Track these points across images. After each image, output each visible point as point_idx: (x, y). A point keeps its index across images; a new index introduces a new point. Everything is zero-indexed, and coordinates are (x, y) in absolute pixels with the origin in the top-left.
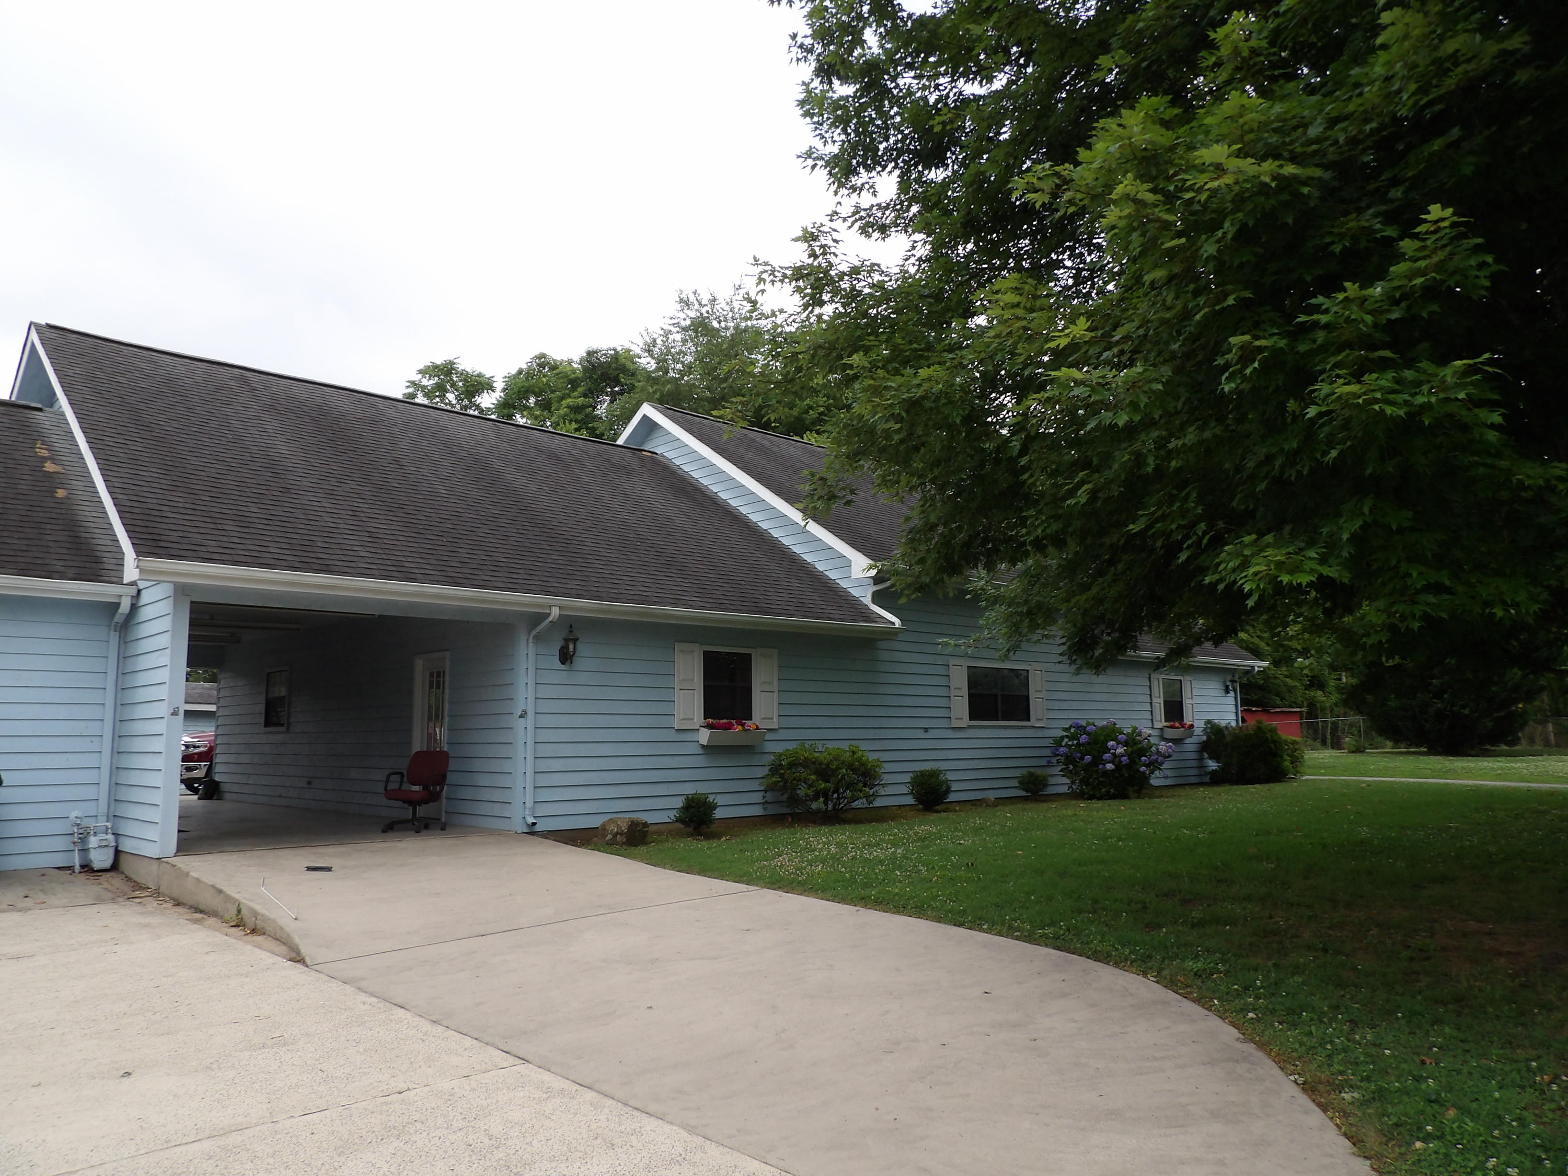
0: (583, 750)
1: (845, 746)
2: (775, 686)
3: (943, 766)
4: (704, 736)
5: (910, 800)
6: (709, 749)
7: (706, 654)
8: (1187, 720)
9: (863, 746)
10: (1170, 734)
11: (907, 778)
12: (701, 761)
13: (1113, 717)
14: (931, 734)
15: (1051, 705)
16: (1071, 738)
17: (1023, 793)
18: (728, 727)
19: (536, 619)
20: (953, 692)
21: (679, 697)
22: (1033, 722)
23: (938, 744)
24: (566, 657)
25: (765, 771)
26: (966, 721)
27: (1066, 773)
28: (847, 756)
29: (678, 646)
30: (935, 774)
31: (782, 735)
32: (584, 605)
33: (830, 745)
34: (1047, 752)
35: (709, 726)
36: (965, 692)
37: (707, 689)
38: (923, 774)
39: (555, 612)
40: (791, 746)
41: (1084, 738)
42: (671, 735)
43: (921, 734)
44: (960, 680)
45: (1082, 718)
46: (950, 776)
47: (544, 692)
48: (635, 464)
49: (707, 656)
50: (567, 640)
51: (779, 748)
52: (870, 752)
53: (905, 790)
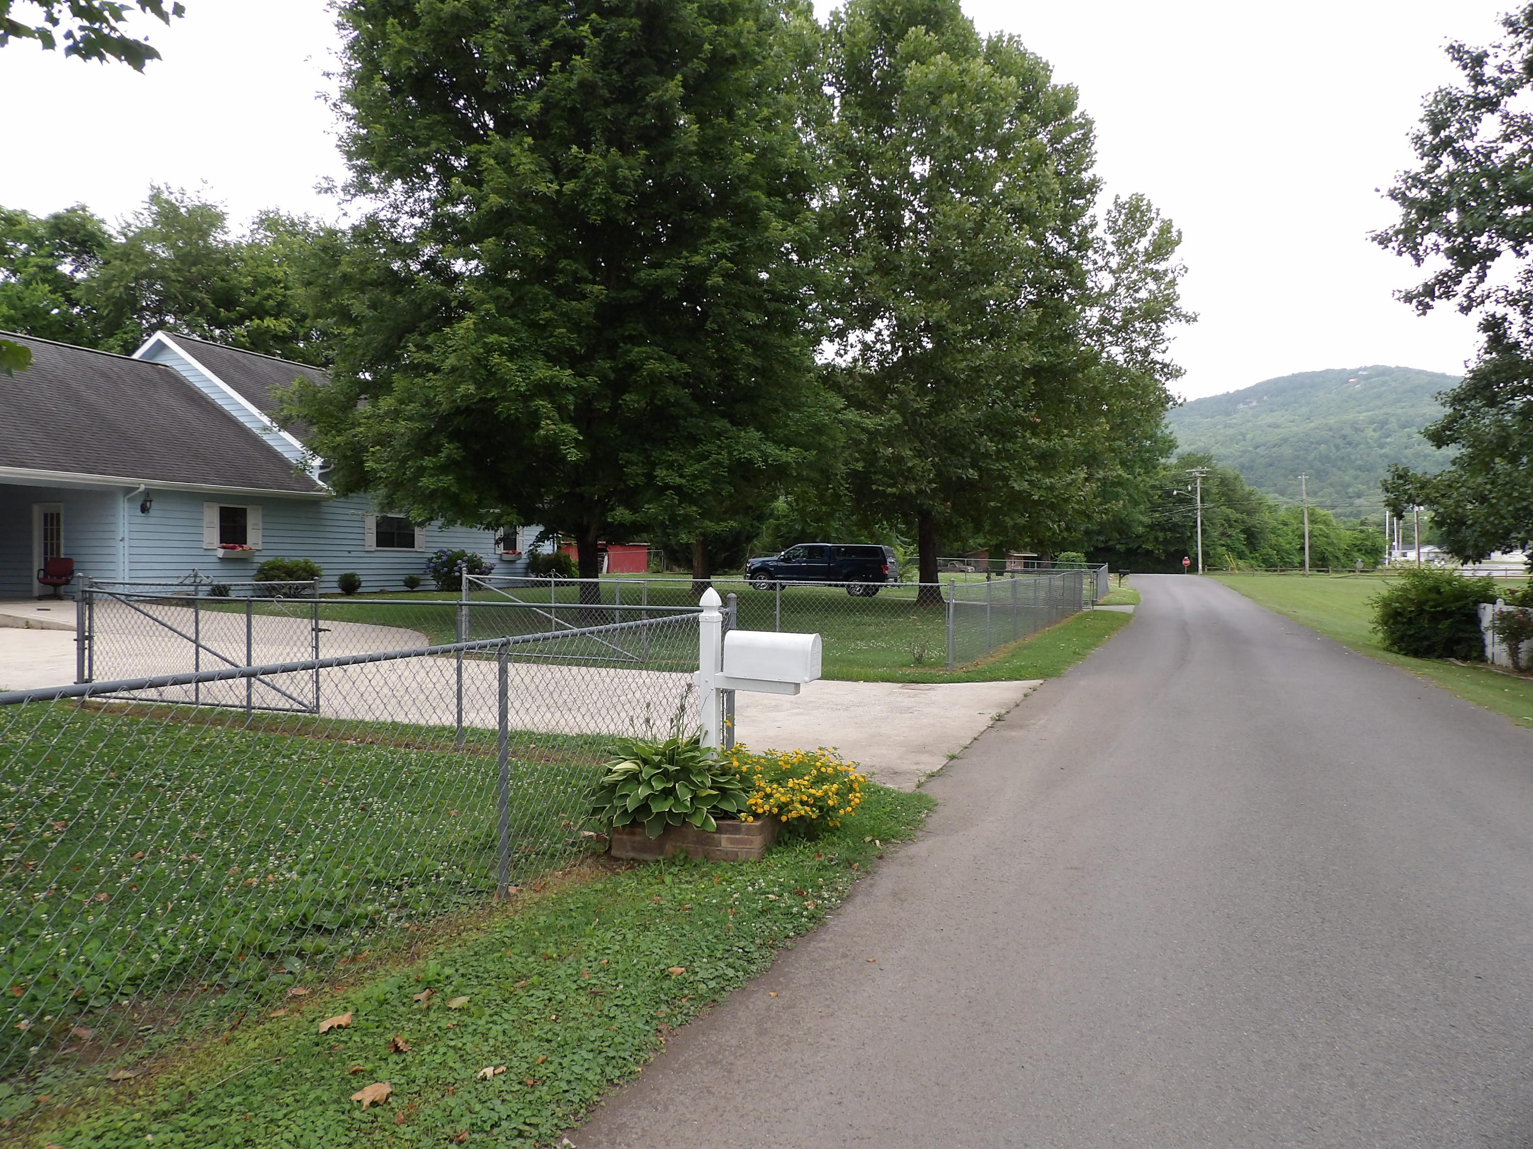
0: (154, 559)
1: (301, 560)
2: (260, 526)
3: (358, 572)
4: (220, 553)
5: (339, 591)
6: (223, 560)
7: (221, 508)
8: (518, 550)
9: (312, 560)
10: (506, 557)
11: (337, 578)
12: (218, 566)
13: (463, 546)
14: (353, 554)
15: (429, 539)
16: (438, 558)
17: (406, 589)
18: (233, 548)
19: (128, 490)
20: (366, 531)
21: (206, 531)
22: (416, 549)
23: (355, 560)
24: (144, 509)
25: (255, 572)
26: (374, 548)
27: (435, 578)
28: (303, 565)
29: (206, 504)
30: (353, 575)
31: (264, 553)
32: (158, 483)
33: (293, 559)
34: (424, 566)
35: (223, 548)
36: (374, 531)
37: (221, 527)
38: (346, 575)
39: (142, 487)
40: (271, 559)
41: (444, 558)
42: (202, 552)
43: (346, 554)
44: (371, 524)
45: (445, 546)
46: (362, 578)
47: (134, 528)
48: (157, 377)
49: (222, 509)
50: (146, 501)
51: (263, 560)
52: (316, 563)
53: (336, 585)
